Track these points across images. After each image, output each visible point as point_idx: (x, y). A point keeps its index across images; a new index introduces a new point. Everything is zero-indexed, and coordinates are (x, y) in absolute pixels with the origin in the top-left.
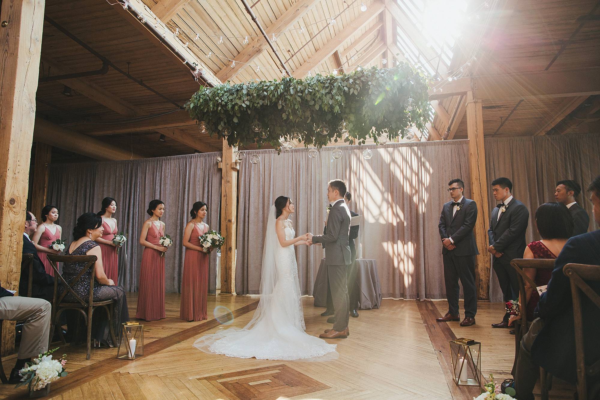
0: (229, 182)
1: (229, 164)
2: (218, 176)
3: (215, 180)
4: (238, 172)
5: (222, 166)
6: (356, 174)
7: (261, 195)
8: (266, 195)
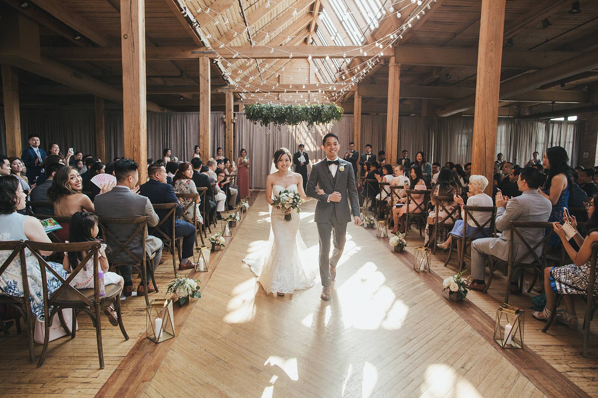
0: (230, 130)
1: (230, 120)
2: (223, 125)
3: (221, 128)
4: (234, 124)
5: (225, 120)
6: (299, 130)
7: (248, 138)
8: (251, 138)
